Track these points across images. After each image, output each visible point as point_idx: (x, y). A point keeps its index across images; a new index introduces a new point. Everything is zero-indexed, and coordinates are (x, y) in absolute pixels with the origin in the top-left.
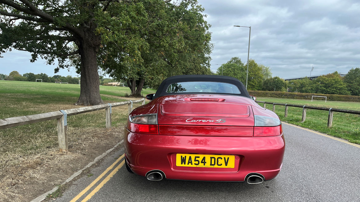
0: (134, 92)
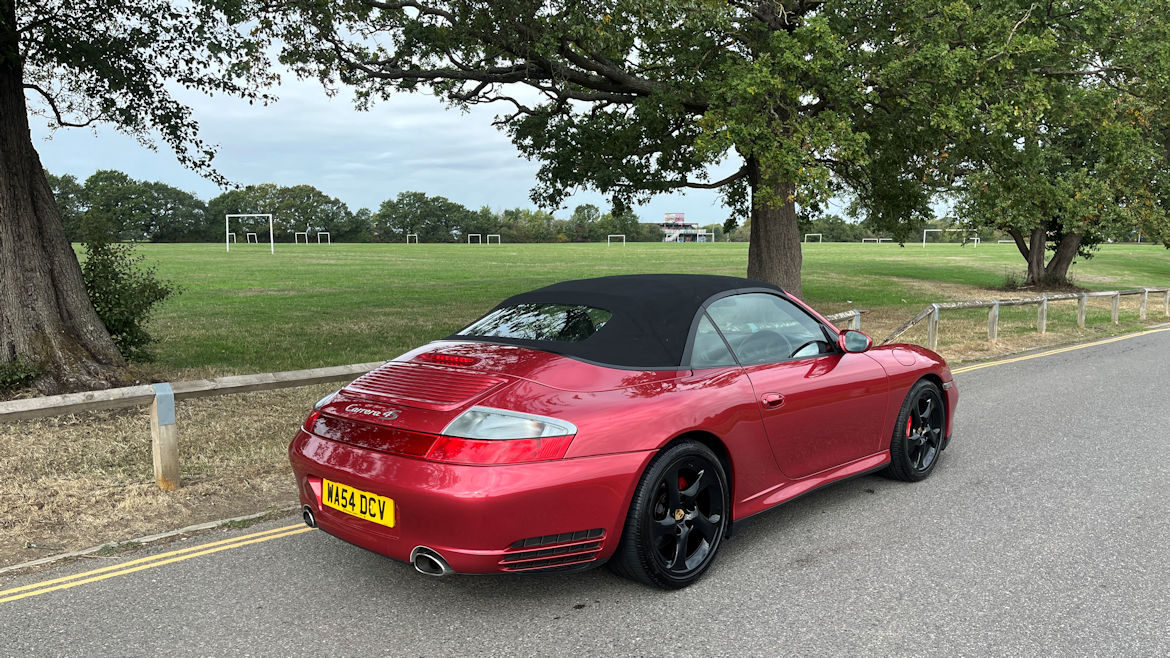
0: (1035, 270)
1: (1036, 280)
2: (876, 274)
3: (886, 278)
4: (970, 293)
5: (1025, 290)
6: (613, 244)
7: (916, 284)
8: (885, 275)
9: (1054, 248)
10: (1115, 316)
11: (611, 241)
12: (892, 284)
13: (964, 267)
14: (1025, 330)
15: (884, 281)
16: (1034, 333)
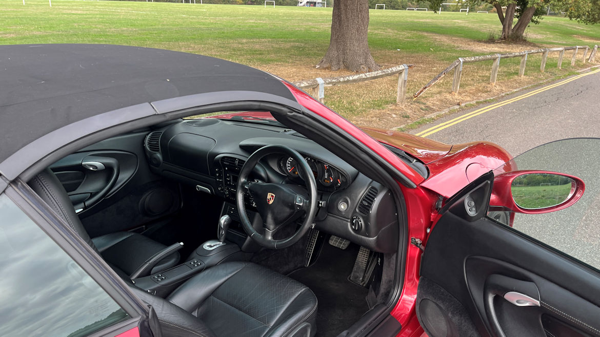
0: (507, 30)
1: (506, 37)
2: (414, 30)
3: (420, 33)
4: (469, 45)
5: (500, 43)
6: (268, 6)
7: (438, 37)
8: (420, 31)
9: (518, 17)
10: (560, 64)
11: (267, 4)
12: (424, 37)
13: (463, 27)
14: (510, 74)
15: (419, 35)
16: (516, 77)
